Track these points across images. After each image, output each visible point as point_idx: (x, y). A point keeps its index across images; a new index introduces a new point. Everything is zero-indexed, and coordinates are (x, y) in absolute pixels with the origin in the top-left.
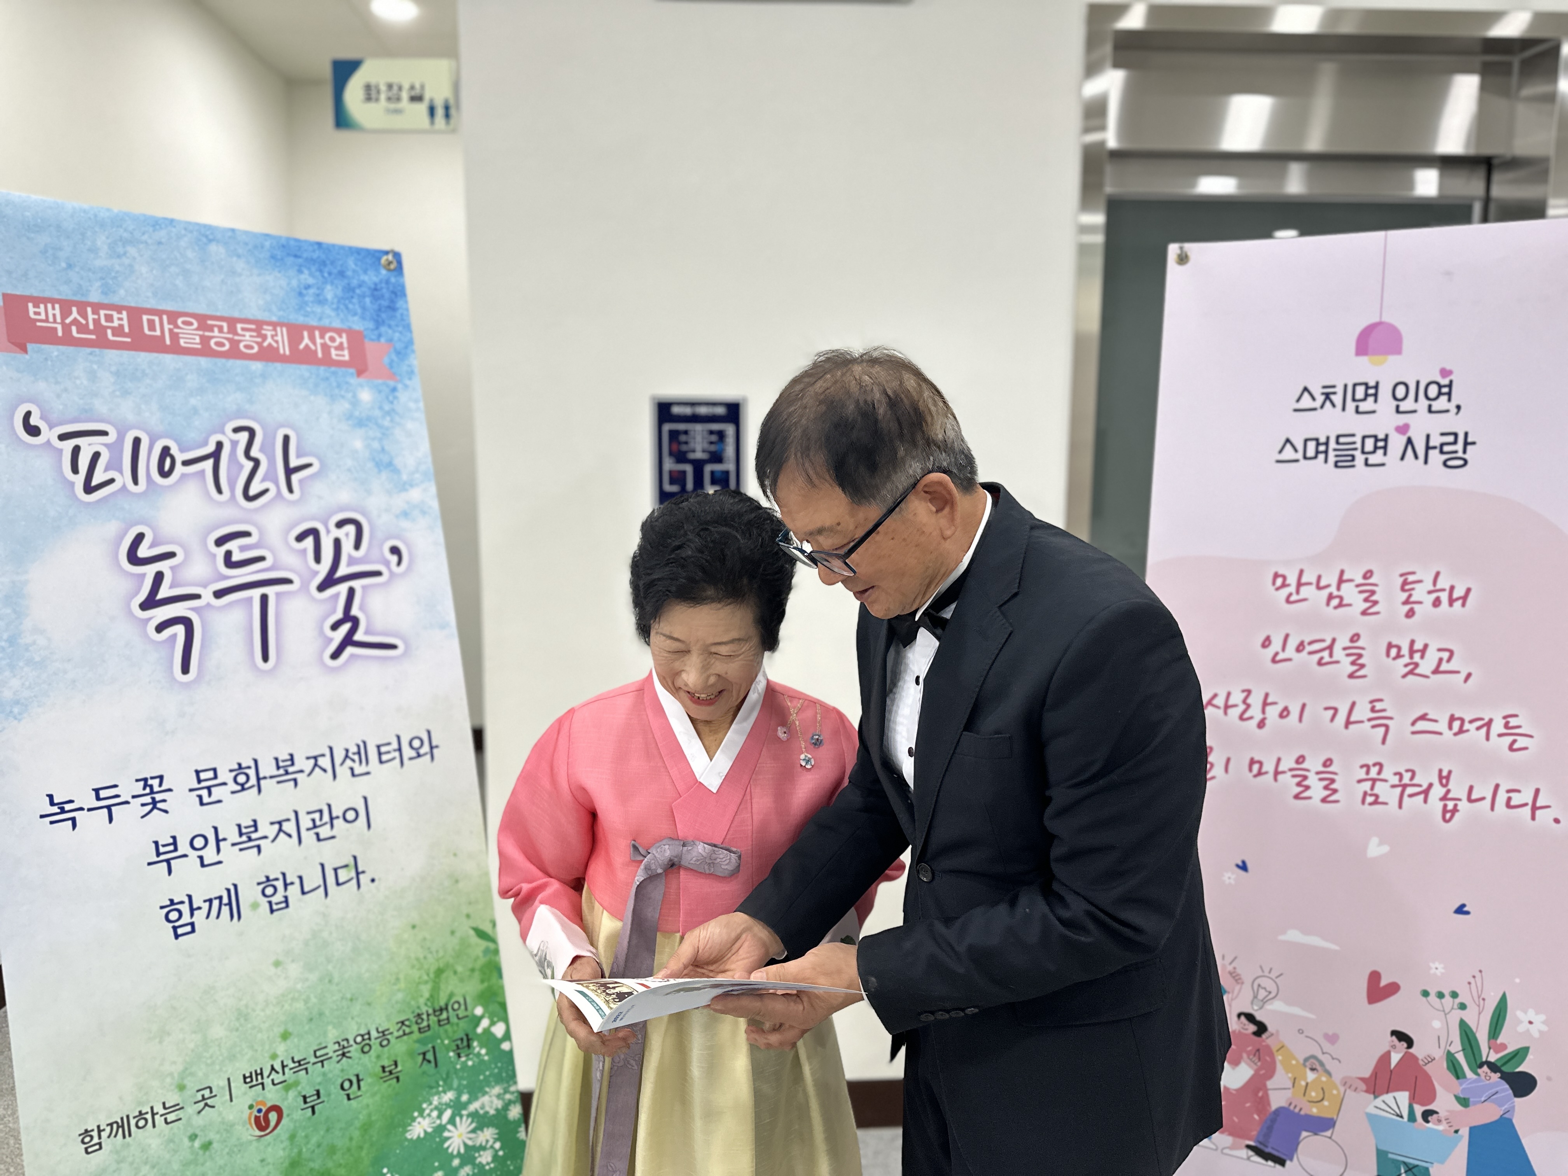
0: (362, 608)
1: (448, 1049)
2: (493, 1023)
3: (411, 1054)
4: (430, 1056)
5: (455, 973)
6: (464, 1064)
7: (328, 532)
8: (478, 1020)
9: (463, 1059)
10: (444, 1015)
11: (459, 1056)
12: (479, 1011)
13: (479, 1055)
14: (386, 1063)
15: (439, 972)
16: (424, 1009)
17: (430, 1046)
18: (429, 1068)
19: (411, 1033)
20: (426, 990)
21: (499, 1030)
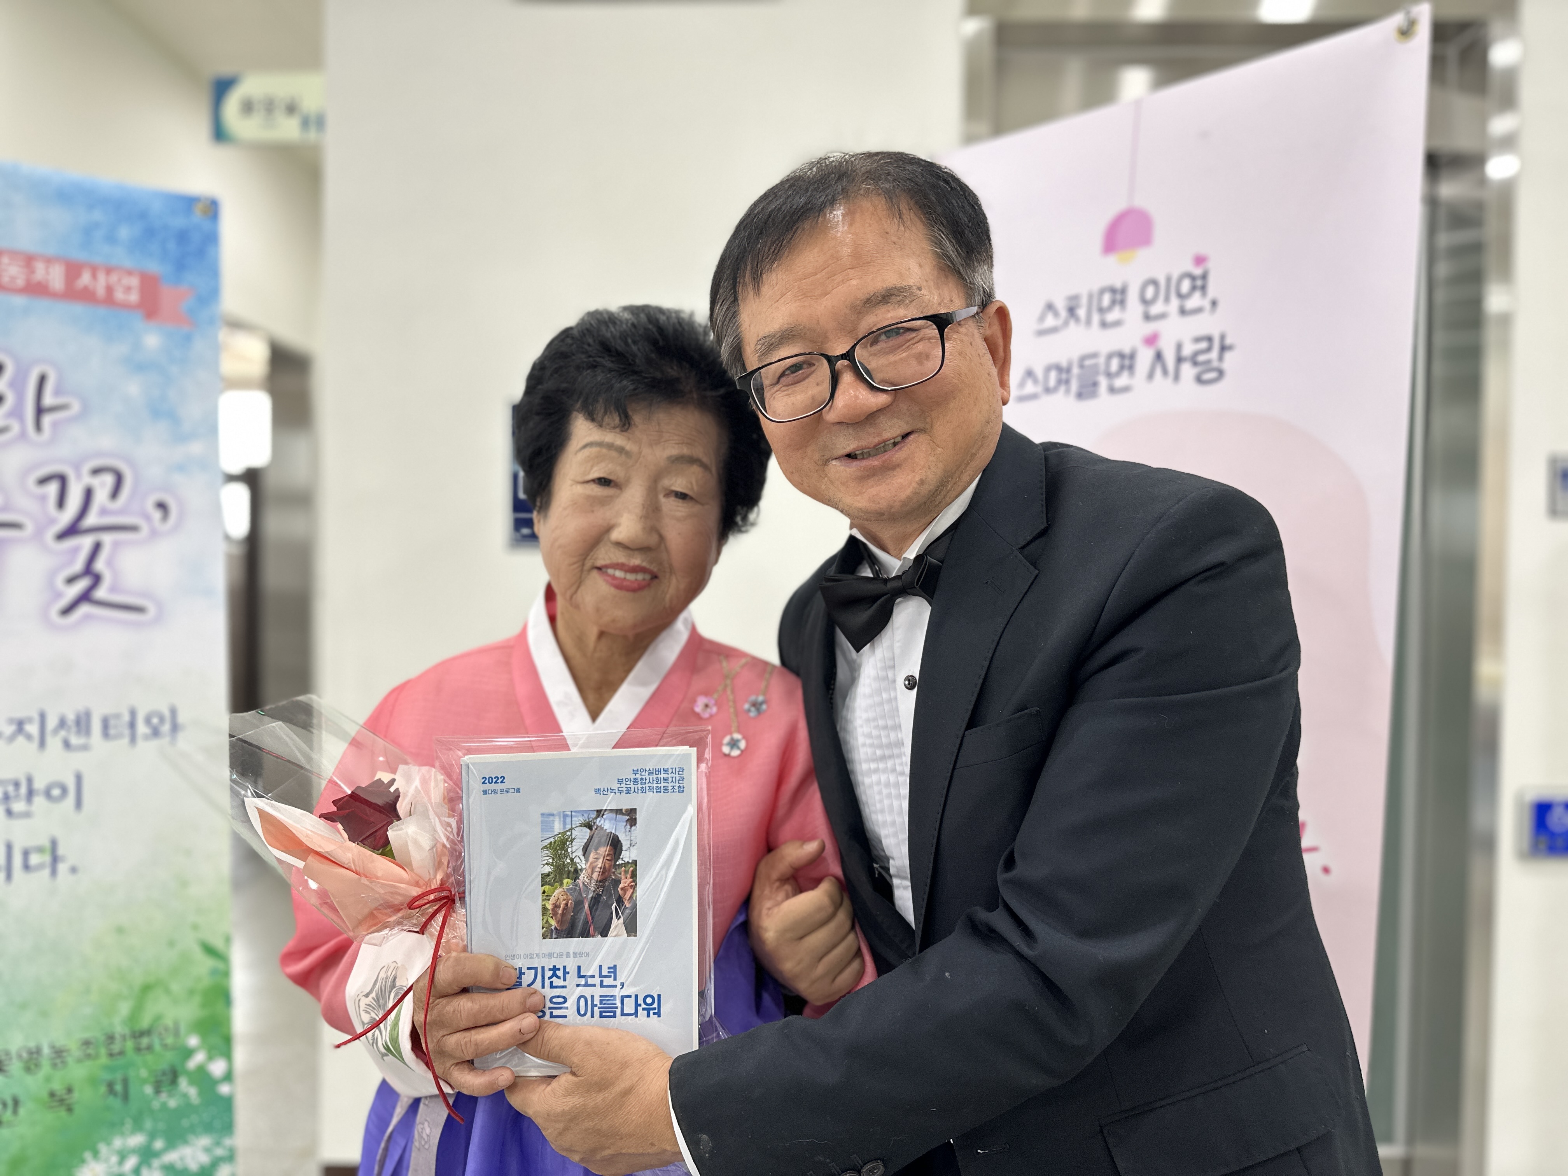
0: (110, 563)
1: (144, 1081)
2: (210, 1058)
3: (93, 1081)
4: (118, 1088)
5: (168, 991)
6: (164, 1105)
7: (79, 476)
8: (189, 1053)
9: (164, 1096)
10: (145, 1041)
11: (158, 1091)
12: (193, 1041)
13: (185, 1096)
14: (57, 1086)
15: (147, 989)
16: (119, 1029)
17: (119, 1076)
18: (115, 1103)
19: (96, 1057)
20: (125, 1008)
21: (218, 1068)
